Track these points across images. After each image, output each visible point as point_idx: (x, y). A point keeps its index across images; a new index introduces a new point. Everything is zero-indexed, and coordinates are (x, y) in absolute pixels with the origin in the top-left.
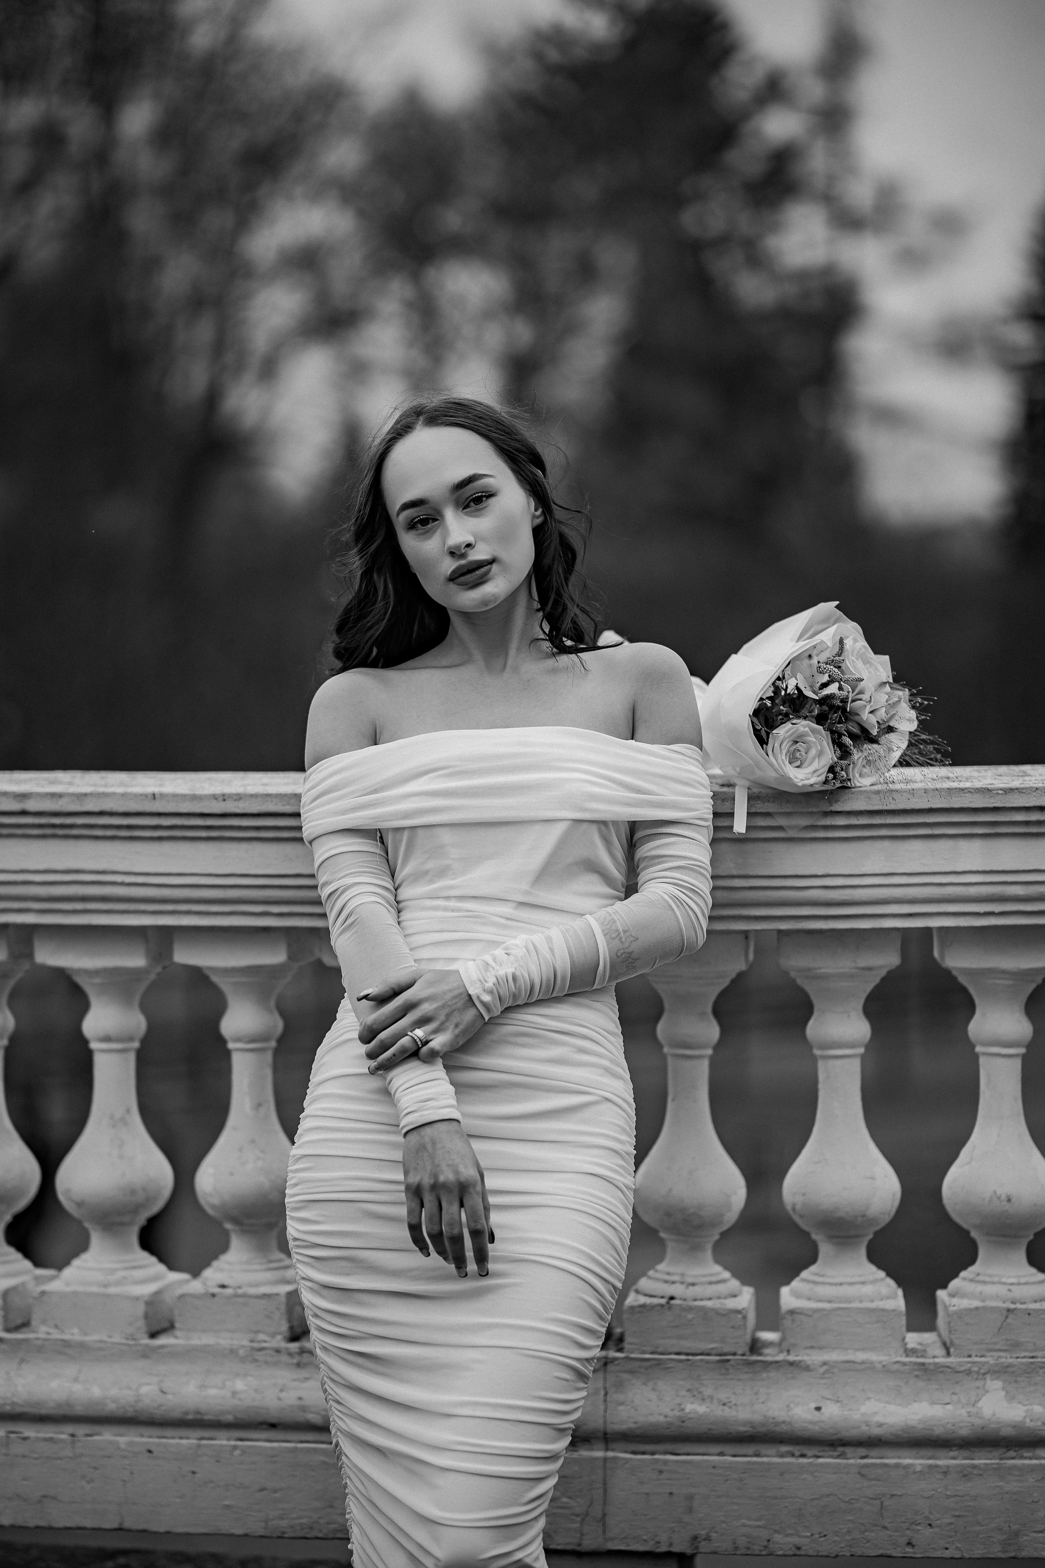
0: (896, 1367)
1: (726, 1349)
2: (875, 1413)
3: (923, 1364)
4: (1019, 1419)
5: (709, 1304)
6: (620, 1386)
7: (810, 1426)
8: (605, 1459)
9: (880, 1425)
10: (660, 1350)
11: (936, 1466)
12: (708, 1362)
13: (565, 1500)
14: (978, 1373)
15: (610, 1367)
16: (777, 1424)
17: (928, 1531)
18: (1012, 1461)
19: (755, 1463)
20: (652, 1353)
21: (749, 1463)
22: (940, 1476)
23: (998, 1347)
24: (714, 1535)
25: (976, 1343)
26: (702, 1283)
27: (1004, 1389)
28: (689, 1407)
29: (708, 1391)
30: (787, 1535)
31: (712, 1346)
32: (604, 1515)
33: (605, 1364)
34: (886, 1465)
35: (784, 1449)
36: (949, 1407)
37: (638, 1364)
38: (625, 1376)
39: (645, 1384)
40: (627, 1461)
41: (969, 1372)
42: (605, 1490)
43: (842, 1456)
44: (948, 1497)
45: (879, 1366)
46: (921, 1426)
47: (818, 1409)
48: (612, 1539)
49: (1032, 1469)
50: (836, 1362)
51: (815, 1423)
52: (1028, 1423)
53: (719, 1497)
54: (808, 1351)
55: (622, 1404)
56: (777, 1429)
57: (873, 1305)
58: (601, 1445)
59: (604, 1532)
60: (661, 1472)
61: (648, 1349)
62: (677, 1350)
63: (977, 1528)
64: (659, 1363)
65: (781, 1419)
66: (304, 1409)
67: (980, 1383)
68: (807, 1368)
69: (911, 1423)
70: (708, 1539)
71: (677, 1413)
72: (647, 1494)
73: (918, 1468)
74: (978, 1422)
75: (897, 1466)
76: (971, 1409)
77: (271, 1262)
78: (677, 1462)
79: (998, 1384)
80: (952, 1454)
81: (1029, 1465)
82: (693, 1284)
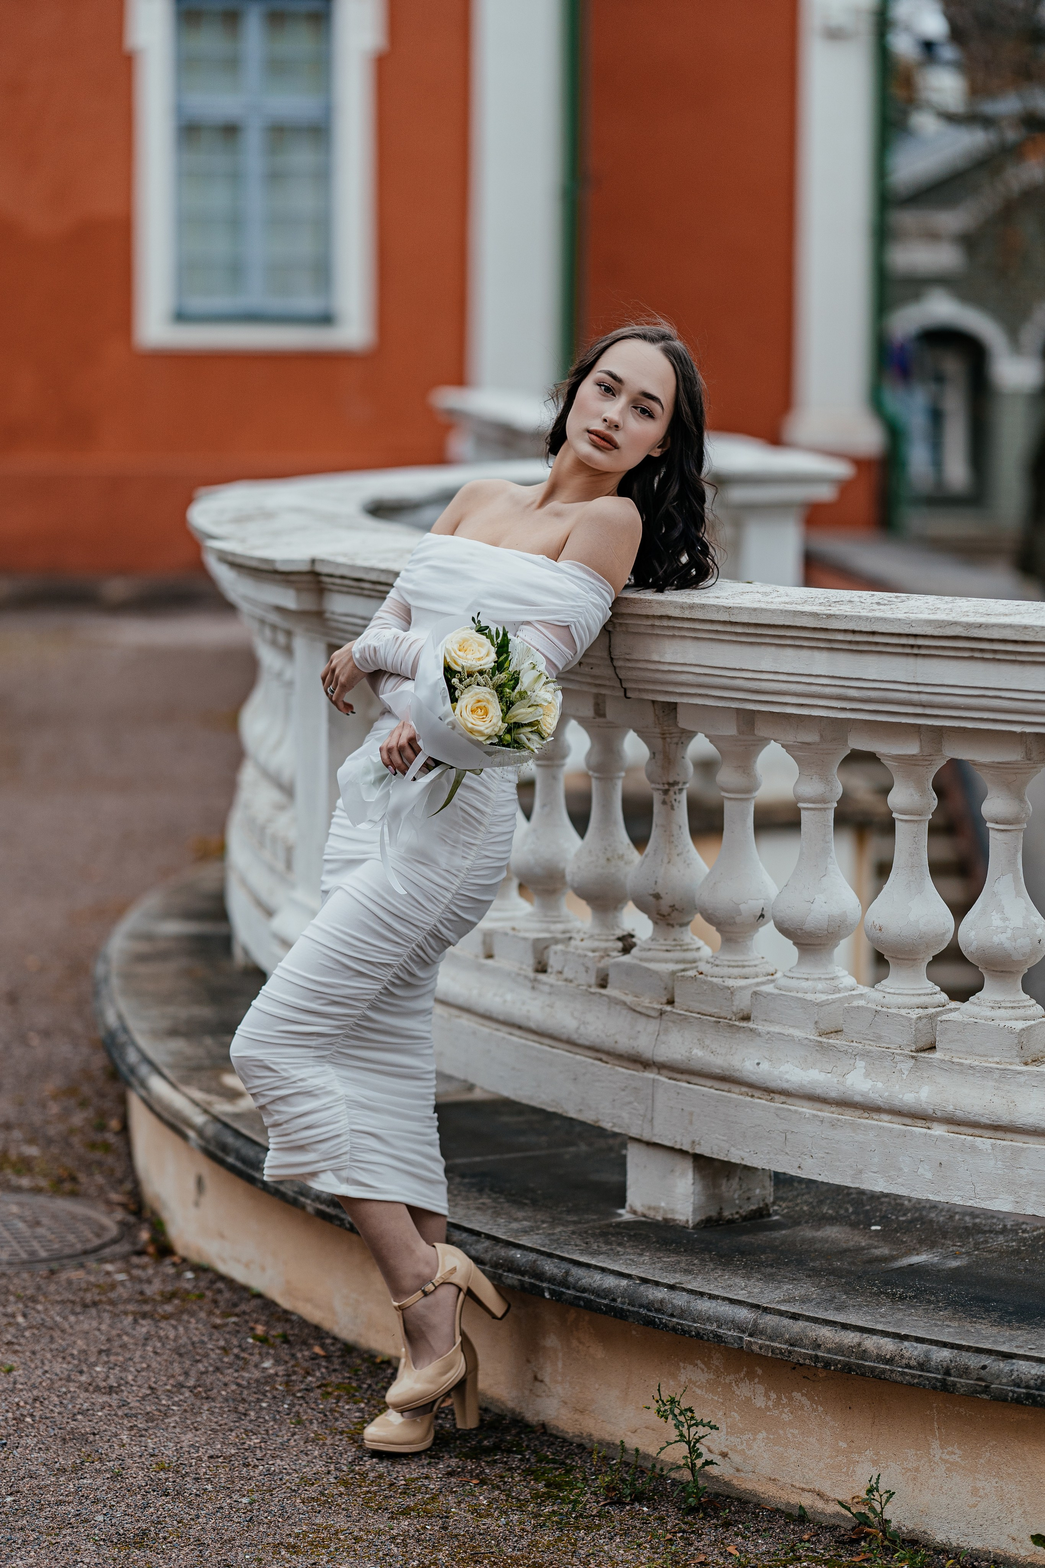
0: (806, 1042)
1: (722, 1015)
2: (787, 1072)
3: (821, 1042)
4: (866, 1090)
5: (714, 980)
6: (666, 1031)
7: (751, 1075)
8: (654, 1080)
9: (787, 1081)
10: (691, 1009)
11: (817, 1116)
12: (709, 1021)
13: (636, 1104)
14: (851, 1053)
15: (664, 1017)
16: (735, 1071)
17: (810, 1160)
18: (867, 1121)
19: (723, 1096)
20: (686, 1011)
21: (720, 1095)
22: (818, 1123)
23: (869, 1037)
24: (702, 1142)
25: (856, 1033)
26: (724, 966)
27: (865, 1067)
28: (695, 1051)
29: (707, 1042)
30: (738, 1149)
31: (716, 1010)
32: (652, 1118)
33: (661, 1014)
34: (790, 1110)
35: (744, 1089)
36: (829, 1075)
37: (676, 1016)
38: (670, 1024)
39: (679, 1031)
40: (664, 1083)
41: (846, 1053)
42: (653, 1101)
43: (772, 1100)
44: (823, 1139)
45: (797, 1039)
46: (809, 1086)
47: (758, 1064)
48: (655, 1135)
49: (872, 1127)
50: (774, 1032)
51: (754, 1073)
52: (871, 1095)
53: (705, 1116)
54: (763, 1023)
55: (664, 1043)
56: (734, 1074)
57: (800, 995)
58: (656, 1070)
59: (652, 1128)
60: (678, 1093)
61: (685, 1007)
62: (699, 1011)
63: (838, 1163)
64: (686, 1018)
65: (737, 1068)
66: (528, 1018)
67: (852, 1062)
68: (759, 1035)
69: (805, 1083)
70: (699, 1144)
71: (687, 1054)
72: (672, 1108)
73: (807, 1116)
74: (842, 1088)
75: (796, 1112)
76: (841, 1079)
77: (546, 916)
78: (689, 1089)
79: (862, 1064)
80: (832, 1109)
81: (871, 1124)
82: (717, 966)
